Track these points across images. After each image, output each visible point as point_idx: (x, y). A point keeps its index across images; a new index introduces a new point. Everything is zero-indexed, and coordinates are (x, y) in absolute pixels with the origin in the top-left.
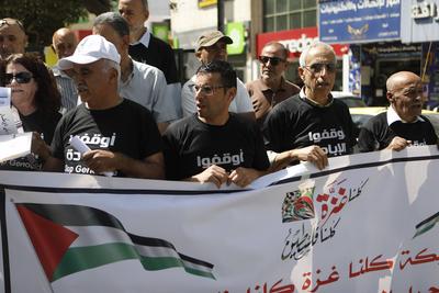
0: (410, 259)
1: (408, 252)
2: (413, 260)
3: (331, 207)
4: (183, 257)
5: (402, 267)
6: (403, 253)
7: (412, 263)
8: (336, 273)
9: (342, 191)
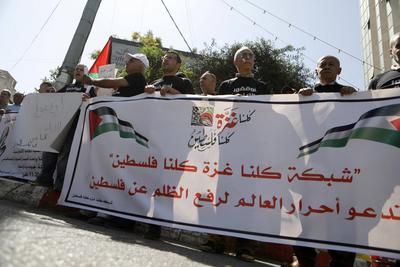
0: (297, 175)
1: (294, 169)
2: (300, 176)
3: (225, 123)
4: (136, 134)
5: (290, 181)
6: (290, 168)
7: (300, 178)
8: (229, 169)
9: (233, 115)
